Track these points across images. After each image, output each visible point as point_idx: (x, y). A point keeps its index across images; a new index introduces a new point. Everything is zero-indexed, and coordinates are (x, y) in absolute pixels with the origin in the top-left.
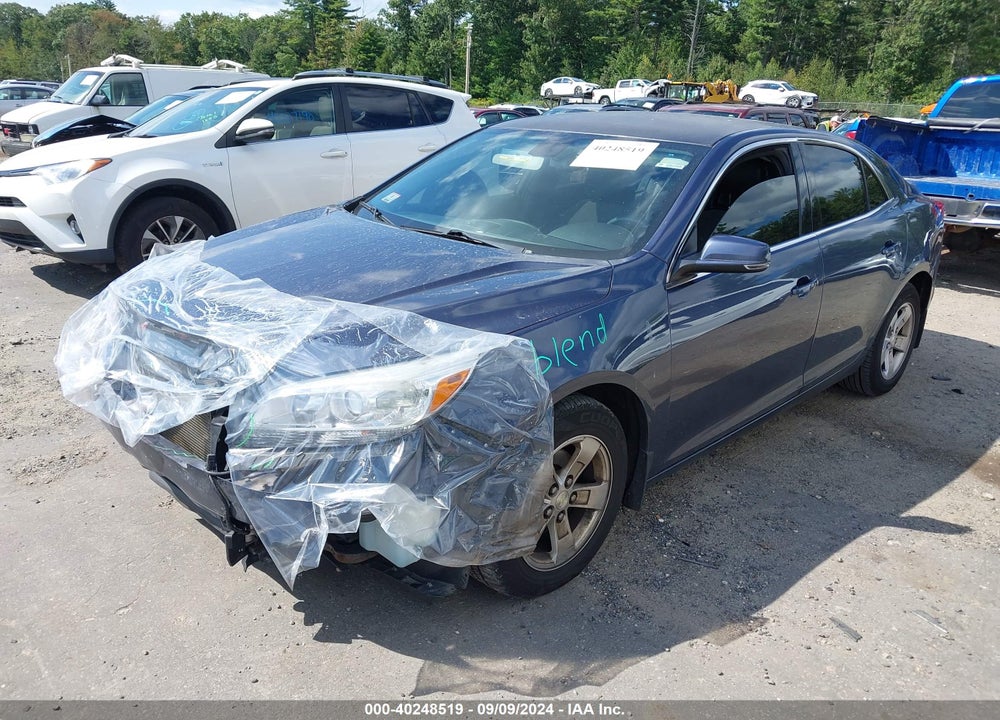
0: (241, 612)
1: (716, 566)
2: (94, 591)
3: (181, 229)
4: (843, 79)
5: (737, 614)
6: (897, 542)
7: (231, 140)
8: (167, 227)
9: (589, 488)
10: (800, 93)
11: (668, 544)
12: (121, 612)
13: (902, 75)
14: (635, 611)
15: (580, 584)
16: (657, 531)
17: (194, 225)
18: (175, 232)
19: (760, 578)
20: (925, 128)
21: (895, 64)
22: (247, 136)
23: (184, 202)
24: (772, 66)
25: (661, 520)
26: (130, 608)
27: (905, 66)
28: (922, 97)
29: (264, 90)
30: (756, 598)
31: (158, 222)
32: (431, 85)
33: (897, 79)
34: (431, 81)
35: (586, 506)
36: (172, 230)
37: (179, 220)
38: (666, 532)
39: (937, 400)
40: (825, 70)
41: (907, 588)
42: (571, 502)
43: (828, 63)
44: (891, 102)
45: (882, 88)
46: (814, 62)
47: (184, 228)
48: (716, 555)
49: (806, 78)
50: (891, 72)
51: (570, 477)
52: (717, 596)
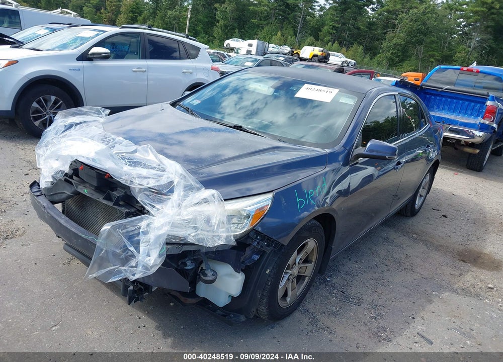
0: (123, 329)
1: (359, 304)
2: (35, 316)
3: (53, 103)
4: (368, 56)
5: (375, 330)
6: (437, 293)
7: (85, 57)
8: (46, 101)
9: (307, 265)
10: (349, 60)
11: (335, 292)
12: (54, 328)
13: (394, 57)
14: (327, 329)
15: (297, 314)
16: (327, 285)
17: (62, 102)
18: (50, 104)
19: (381, 312)
20: (421, 87)
21: (391, 51)
22: (94, 56)
23: (57, 88)
24: (336, 45)
25: (329, 279)
26: (58, 327)
27: (396, 53)
28: (401, 68)
29: (104, 32)
30: (381, 321)
31: (41, 98)
32: (190, 39)
33: (391, 59)
34: (190, 37)
35: (304, 274)
36: (48, 103)
37: (53, 98)
38: (332, 286)
39: (437, 220)
40: (360, 50)
41: (447, 317)
42: (299, 272)
43: (361, 47)
44: (388, 69)
45: (384, 62)
46: (355, 46)
47: (56, 102)
48: (358, 298)
49: (350, 53)
50: (388, 55)
51: (301, 259)
52: (363, 321)
